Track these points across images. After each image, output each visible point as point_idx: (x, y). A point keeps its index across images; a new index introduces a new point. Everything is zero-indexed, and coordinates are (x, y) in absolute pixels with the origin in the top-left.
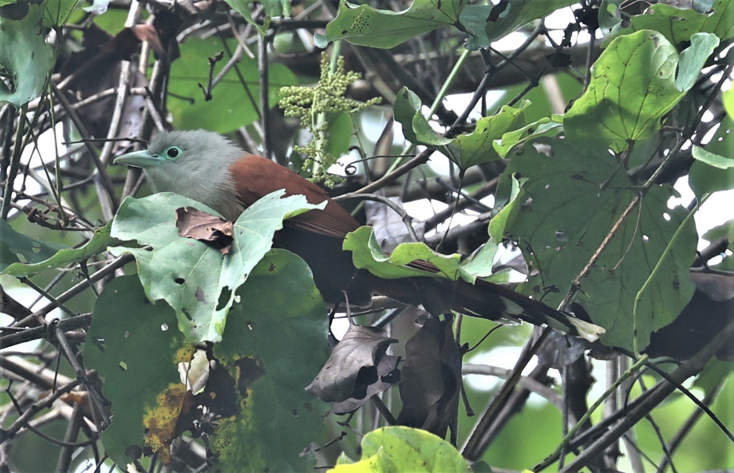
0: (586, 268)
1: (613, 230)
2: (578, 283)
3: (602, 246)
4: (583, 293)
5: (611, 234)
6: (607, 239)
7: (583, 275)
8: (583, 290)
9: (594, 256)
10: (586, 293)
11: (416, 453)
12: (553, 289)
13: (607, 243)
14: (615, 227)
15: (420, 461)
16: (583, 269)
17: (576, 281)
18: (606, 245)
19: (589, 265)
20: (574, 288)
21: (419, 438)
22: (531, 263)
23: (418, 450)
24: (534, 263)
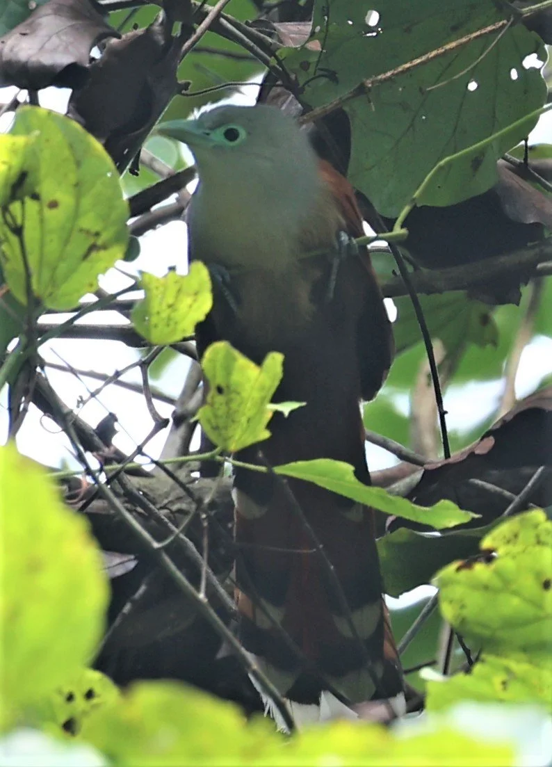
0: (389, 74)
1: (448, 47)
2: (370, 85)
3: (424, 58)
4: (370, 102)
5: (443, 50)
6: (434, 53)
7: (381, 79)
8: (371, 98)
9: (408, 65)
10: (372, 103)
11: (73, 166)
12: (332, 76)
13: (431, 58)
14: (453, 44)
15: (72, 178)
16: (385, 72)
17: (368, 81)
18: (429, 60)
19: (396, 72)
20: (362, 90)
21: (88, 149)
22: (318, 28)
23: (78, 164)
24: (321, 31)
